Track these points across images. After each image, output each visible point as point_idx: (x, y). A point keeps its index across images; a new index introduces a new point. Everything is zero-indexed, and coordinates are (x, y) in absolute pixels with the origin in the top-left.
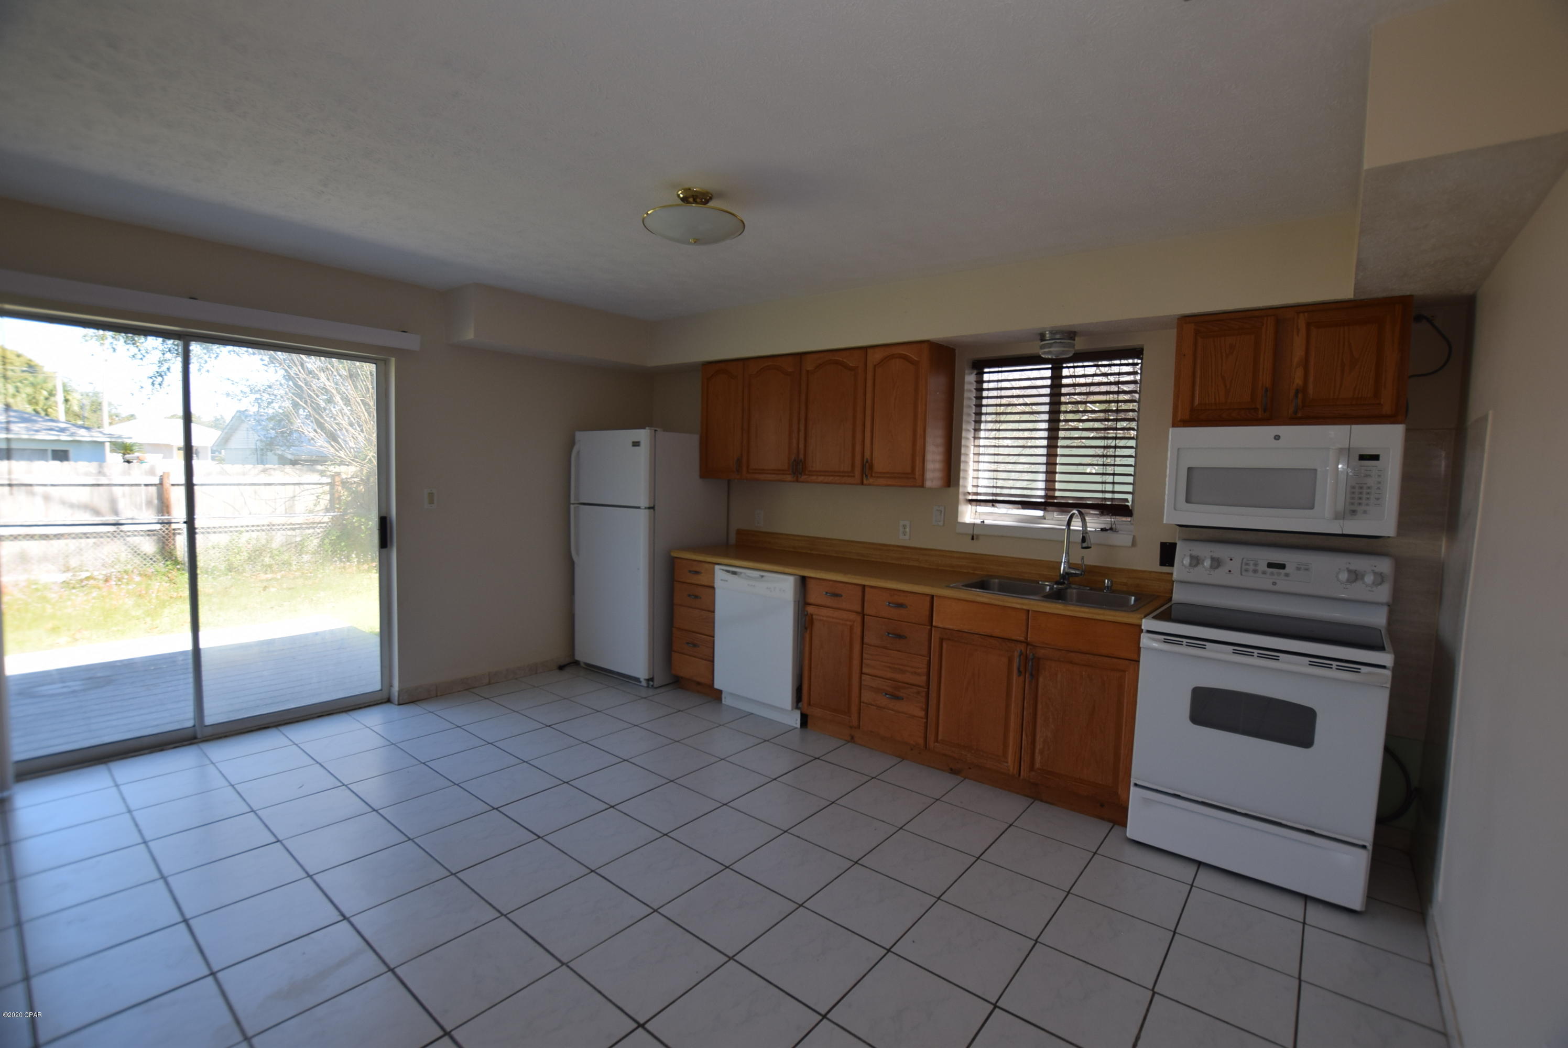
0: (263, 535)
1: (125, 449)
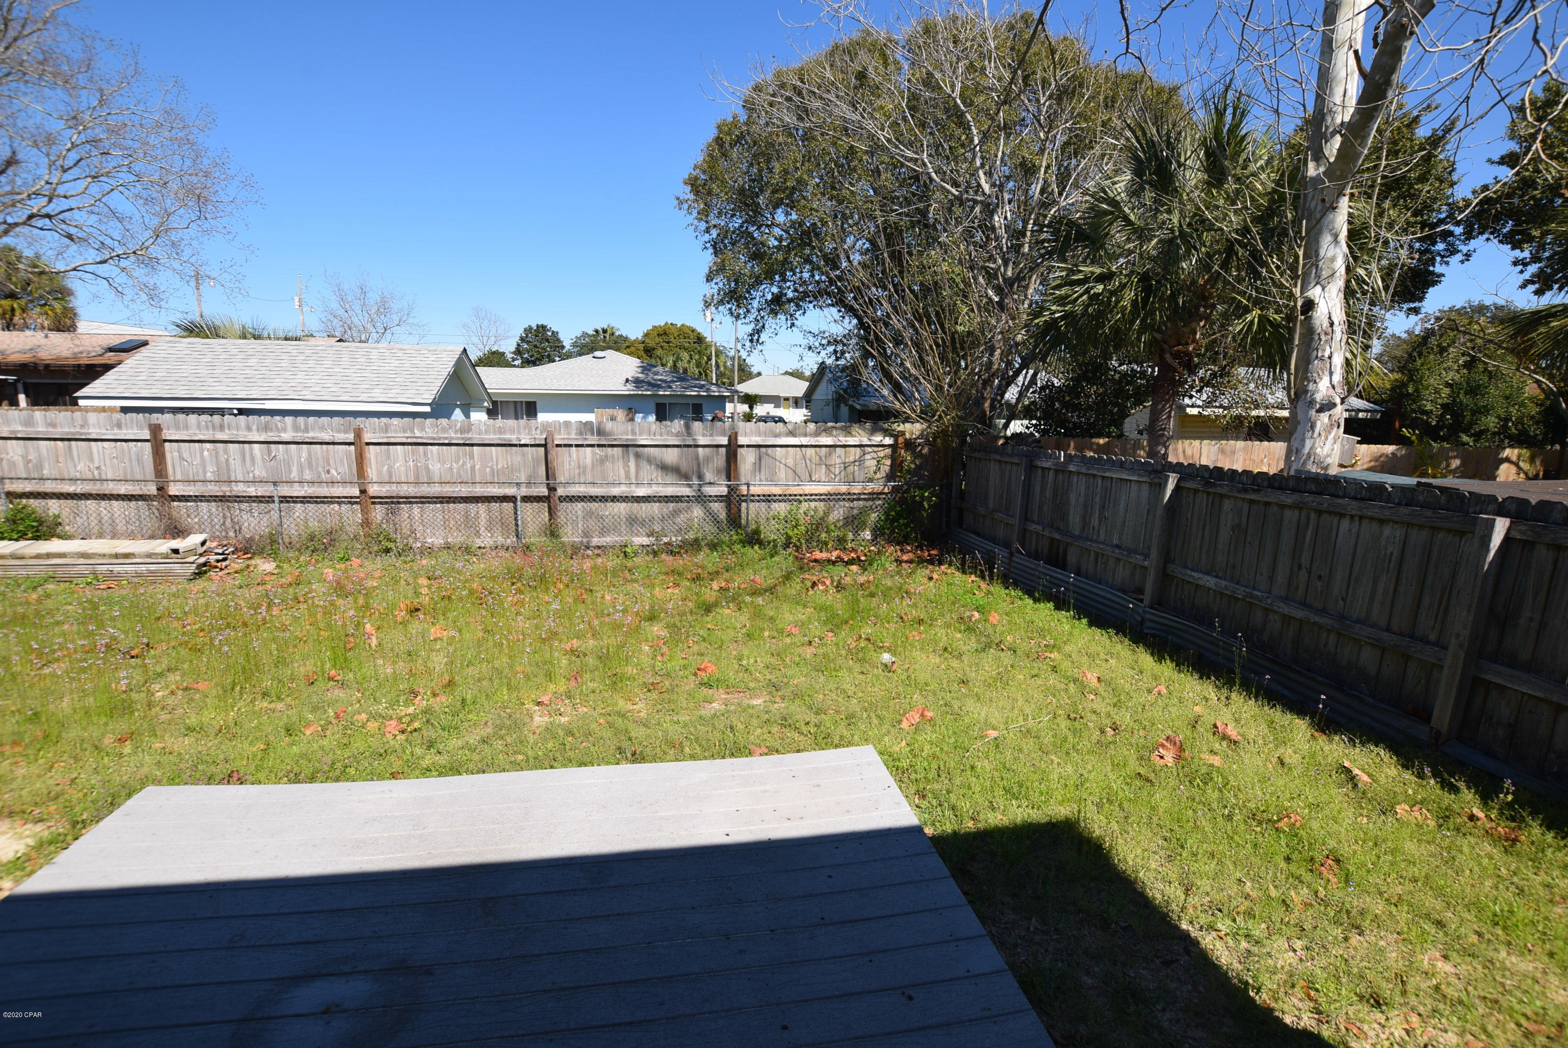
0: (821, 506)
1: (751, 400)
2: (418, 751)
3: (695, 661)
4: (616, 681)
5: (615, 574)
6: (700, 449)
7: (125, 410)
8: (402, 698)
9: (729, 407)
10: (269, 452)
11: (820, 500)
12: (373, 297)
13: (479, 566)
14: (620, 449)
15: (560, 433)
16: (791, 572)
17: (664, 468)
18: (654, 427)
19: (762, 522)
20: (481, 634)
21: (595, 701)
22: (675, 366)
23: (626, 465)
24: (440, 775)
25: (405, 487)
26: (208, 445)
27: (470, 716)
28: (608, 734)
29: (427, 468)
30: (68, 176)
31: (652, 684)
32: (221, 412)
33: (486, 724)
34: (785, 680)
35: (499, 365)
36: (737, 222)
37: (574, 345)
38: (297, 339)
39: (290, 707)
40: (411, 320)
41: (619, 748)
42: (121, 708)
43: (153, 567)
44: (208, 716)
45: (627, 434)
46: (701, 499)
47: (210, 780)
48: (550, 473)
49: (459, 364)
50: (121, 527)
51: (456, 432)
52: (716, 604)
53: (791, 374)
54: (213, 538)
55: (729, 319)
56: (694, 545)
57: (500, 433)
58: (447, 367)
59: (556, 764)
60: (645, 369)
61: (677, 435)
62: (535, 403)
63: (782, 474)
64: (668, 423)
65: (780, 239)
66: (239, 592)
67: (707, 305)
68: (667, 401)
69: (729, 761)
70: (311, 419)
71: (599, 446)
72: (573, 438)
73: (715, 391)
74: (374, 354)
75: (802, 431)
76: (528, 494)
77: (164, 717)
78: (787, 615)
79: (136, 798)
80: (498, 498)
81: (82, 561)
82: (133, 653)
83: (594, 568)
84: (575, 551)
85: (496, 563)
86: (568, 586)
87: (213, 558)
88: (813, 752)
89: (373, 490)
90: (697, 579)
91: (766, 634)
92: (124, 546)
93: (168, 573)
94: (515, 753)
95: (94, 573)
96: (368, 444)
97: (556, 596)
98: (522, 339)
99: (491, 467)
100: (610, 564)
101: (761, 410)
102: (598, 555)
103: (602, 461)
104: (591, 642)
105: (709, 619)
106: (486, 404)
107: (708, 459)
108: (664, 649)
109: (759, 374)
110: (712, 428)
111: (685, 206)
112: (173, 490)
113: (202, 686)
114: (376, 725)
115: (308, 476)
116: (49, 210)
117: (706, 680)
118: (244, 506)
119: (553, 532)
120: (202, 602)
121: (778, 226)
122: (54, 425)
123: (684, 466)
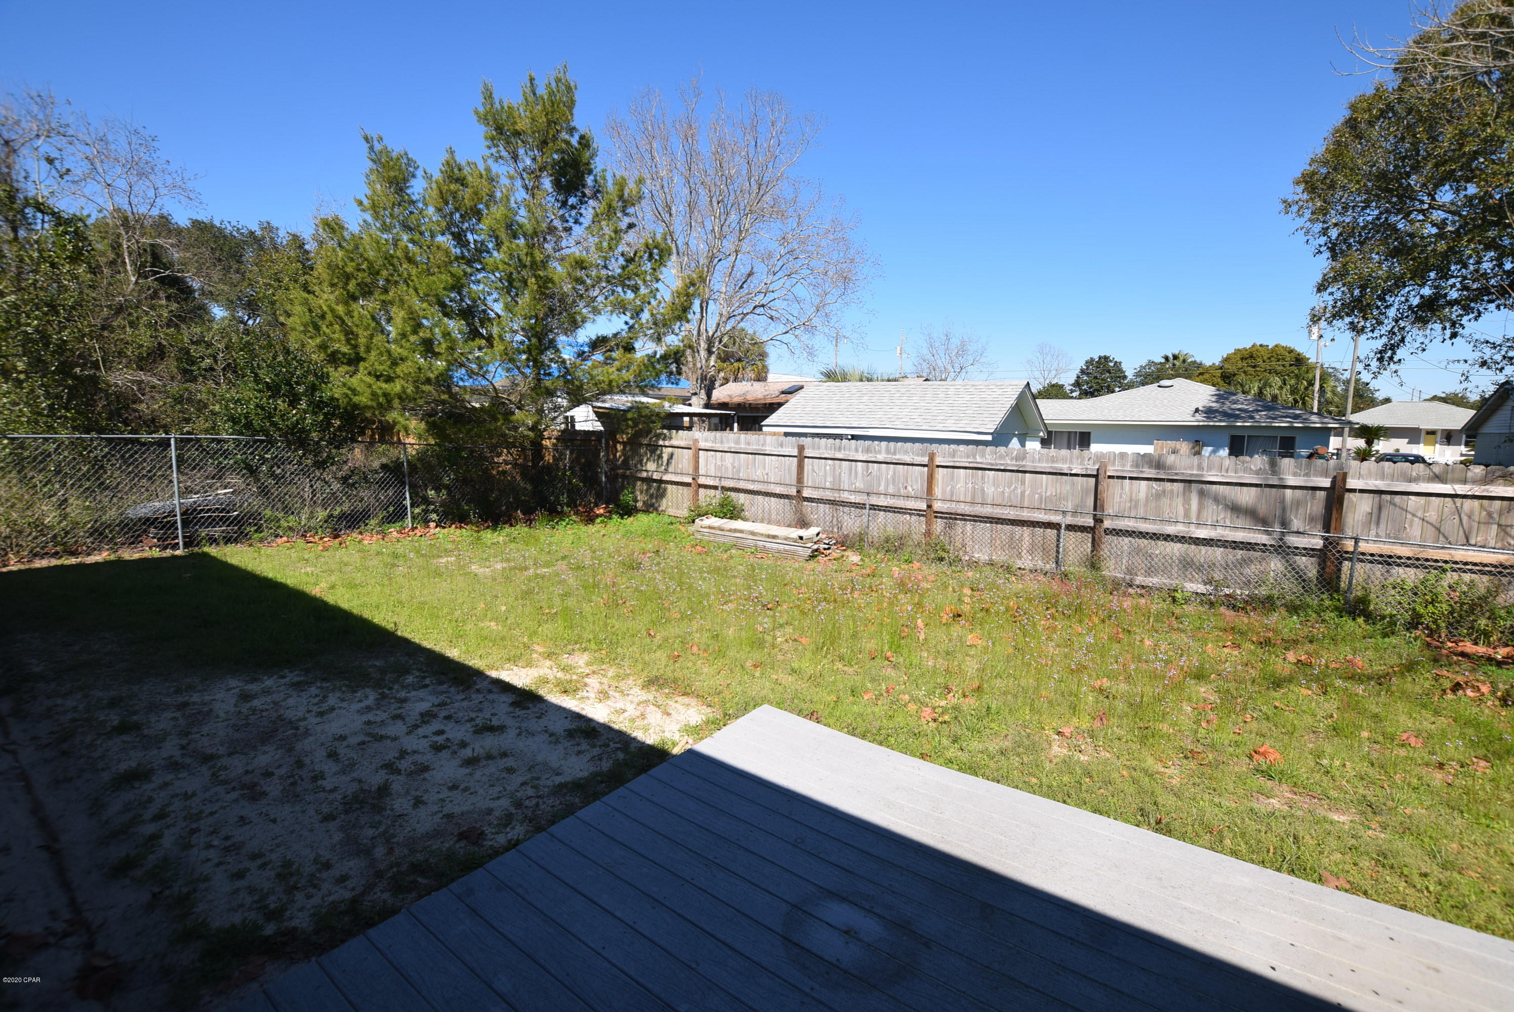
0: (1483, 580)
1: (1370, 434)
2: (945, 742)
3: (1251, 741)
4: (1146, 736)
5: (1158, 618)
6: (1288, 492)
7: (786, 434)
8: (938, 691)
9: (1334, 442)
10: (868, 468)
11: (1483, 573)
12: (955, 342)
13: (1017, 586)
14: (1181, 485)
15: (1114, 464)
16: (1417, 663)
17: (1235, 509)
18: (1227, 462)
19: (1374, 589)
20: (1011, 650)
21: (1119, 749)
22: (1261, 392)
23: (1187, 502)
24: (960, 770)
25: (962, 506)
26: (830, 462)
27: (993, 725)
28: (1131, 789)
29: (983, 490)
30: (776, 277)
31: (1191, 751)
32: (840, 437)
33: (1006, 736)
34: (1390, 803)
35: (1057, 397)
36: (1372, 213)
37: (1137, 375)
38: (895, 380)
39: (857, 673)
40: (982, 360)
41: (1141, 809)
42: (758, 644)
43: (787, 547)
44: (805, 664)
45: (1192, 468)
46: (1282, 549)
47: (800, 713)
48: (1098, 504)
49: (1021, 397)
50: (773, 516)
51: (1012, 459)
52: (1290, 680)
53: (1444, 400)
54: (824, 531)
55: (1349, 334)
56: (1267, 604)
57: (1053, 462)
58: (1010, 400)
59: (1069, 801)
60: (1220, 398)
61: (1257, 472)
62: (1089, 433)
63: (1415, 531)
64: (1248, 458)
65: (1441, 226)
66: (834, 575)
67: (1315, 319)
68: (1246, 434)
69: (1285, 878)
70: (900, 444)
71: (1156, 480)
72: (1128, 469)
73: (1316, 422)
74: (952, 390)
75: (1457, 475)
76: (1073, 523)
77: (780, 657)
78: (1403, 718)
79: (758, 709)
80: (1043, 523)
81: (751, 537)
82: (769, 606)
83: (1137, 608)
84: (1116, 586)
85: (1033, 586)
86: (1103, 621)
87: (822, 546)
88: (1431, 919)
89: (938, 506)
90: (1265, 643)
91: (1365, 734)
92: (774, 530)
93: (794, 553)
94: (1030, 774)
95: (756, 546)
96: (938, 466)
97: (1090, 630)
98: (1082, 371)
99: (1040, 494)
100: (1154, 608)
101: (1382, 446)
102: (1142, 596)
103: (1158, 496)
104: (1123, 687)
105: (1277, 695)
106: (1041, 434)
107: (1297, 504)
108: (1211, 715)
109: (1387, 401)
110: (1308, 466)
111: (1295, 208)
112: (806, 493)
113: (804, 640)
114: (915, 707)
115: (891, 490)
116: (764, 302)
117: (1264, 767)
118: (846, 509)
119: (1094, 564)
120: (812, 578)
121: (1440, 208)
122: (749, 444)
123: (1262, 510)
